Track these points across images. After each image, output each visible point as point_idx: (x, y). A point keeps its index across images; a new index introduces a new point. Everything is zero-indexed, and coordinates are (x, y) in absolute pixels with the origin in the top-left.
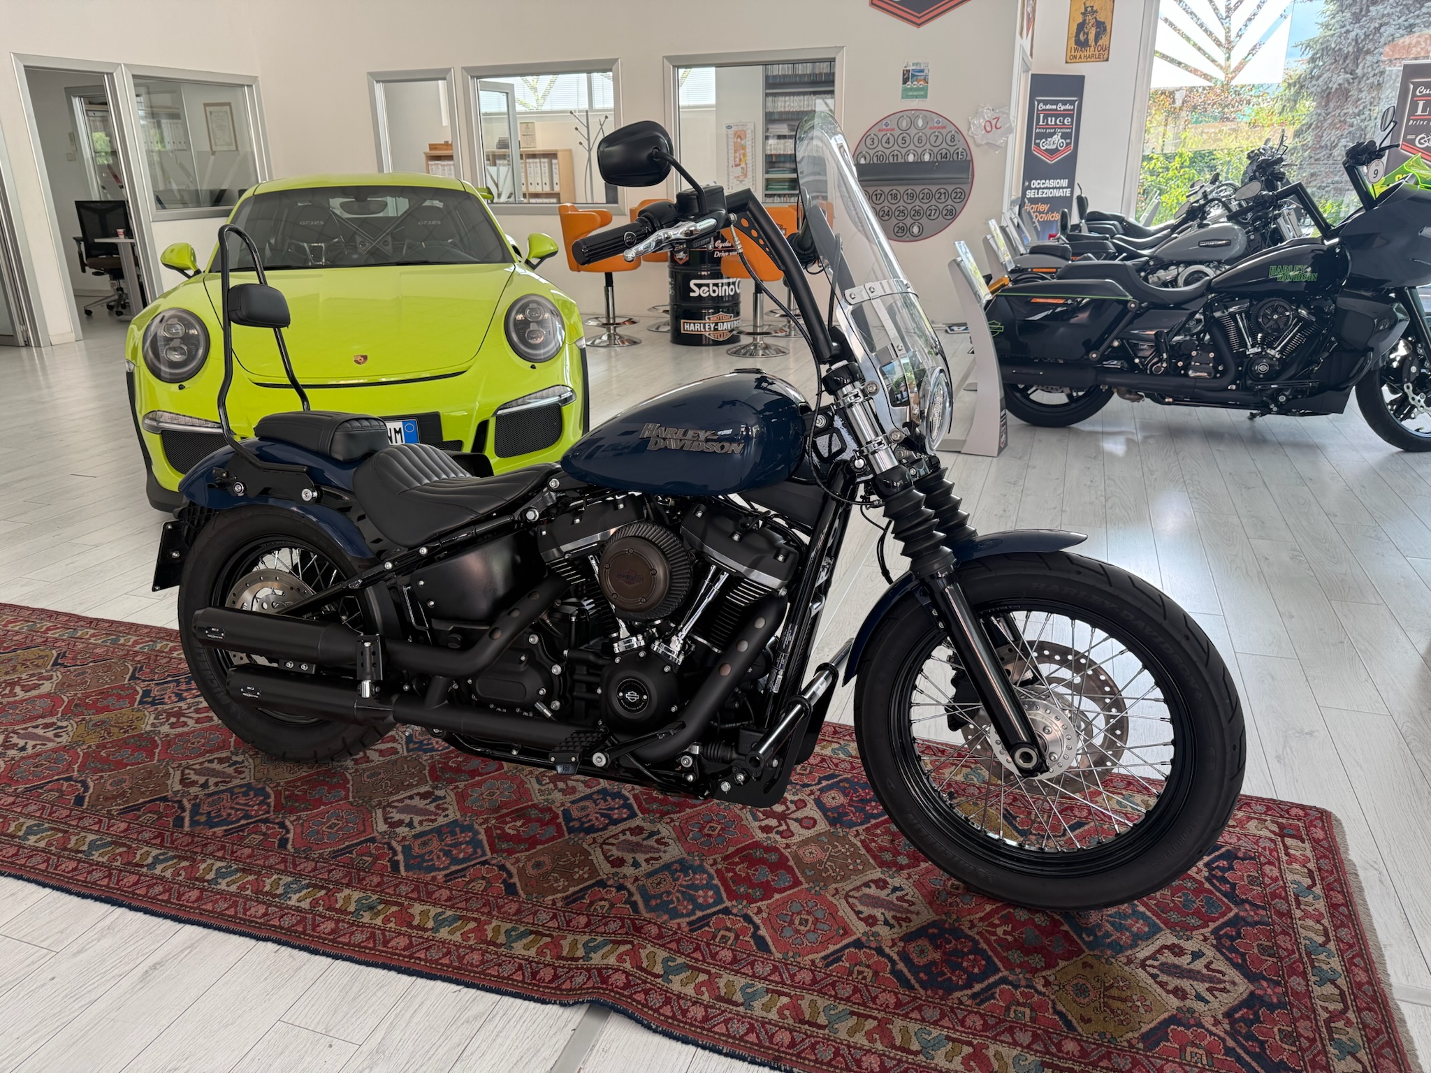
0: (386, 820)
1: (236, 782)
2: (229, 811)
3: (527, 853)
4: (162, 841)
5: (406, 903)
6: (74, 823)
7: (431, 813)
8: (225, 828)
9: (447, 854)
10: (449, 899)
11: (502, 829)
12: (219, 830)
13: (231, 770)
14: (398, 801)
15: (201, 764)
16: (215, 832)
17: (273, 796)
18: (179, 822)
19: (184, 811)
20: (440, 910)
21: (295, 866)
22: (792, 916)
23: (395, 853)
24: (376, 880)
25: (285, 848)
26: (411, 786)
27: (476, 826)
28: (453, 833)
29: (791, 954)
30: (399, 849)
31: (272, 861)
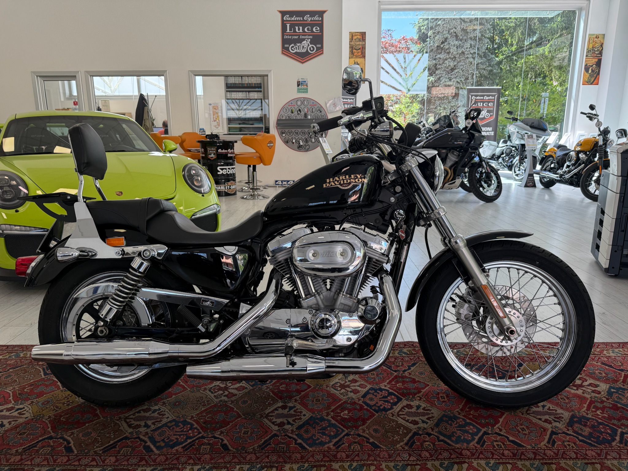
0: (273, 423)
1: (165, 421)
2: (175, 437)
3: (365, 426)
4: (146, 461)
5: (327, 464)
6: (77, 463)
7: (295, 416)
8: (181, 446)
9: (324, 434)
10: (347, 456)
11: (340, 416)
12: (179, 448)
13: (156, 414)
14: (270, 413)
15: (134, 414)
16: (177, 450)
17: (194, 423)
18: (148, 449)
19: (146, 442)
20: (348, 464)
21: (243, 457)
22: (515, 428)
23: (296, 440)
24: (298, 456)
25: (230, 450)
26: (270, 405)
27: (325, 417)
28: (318, 424)
29: (533, 445)
30: (295, 436)
31: (227, 459)
